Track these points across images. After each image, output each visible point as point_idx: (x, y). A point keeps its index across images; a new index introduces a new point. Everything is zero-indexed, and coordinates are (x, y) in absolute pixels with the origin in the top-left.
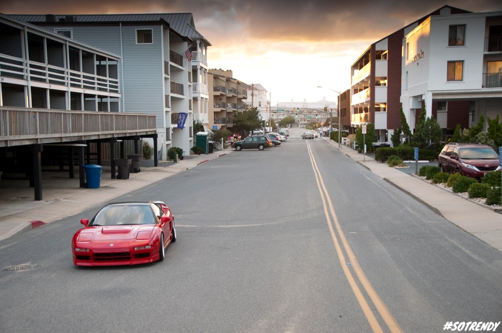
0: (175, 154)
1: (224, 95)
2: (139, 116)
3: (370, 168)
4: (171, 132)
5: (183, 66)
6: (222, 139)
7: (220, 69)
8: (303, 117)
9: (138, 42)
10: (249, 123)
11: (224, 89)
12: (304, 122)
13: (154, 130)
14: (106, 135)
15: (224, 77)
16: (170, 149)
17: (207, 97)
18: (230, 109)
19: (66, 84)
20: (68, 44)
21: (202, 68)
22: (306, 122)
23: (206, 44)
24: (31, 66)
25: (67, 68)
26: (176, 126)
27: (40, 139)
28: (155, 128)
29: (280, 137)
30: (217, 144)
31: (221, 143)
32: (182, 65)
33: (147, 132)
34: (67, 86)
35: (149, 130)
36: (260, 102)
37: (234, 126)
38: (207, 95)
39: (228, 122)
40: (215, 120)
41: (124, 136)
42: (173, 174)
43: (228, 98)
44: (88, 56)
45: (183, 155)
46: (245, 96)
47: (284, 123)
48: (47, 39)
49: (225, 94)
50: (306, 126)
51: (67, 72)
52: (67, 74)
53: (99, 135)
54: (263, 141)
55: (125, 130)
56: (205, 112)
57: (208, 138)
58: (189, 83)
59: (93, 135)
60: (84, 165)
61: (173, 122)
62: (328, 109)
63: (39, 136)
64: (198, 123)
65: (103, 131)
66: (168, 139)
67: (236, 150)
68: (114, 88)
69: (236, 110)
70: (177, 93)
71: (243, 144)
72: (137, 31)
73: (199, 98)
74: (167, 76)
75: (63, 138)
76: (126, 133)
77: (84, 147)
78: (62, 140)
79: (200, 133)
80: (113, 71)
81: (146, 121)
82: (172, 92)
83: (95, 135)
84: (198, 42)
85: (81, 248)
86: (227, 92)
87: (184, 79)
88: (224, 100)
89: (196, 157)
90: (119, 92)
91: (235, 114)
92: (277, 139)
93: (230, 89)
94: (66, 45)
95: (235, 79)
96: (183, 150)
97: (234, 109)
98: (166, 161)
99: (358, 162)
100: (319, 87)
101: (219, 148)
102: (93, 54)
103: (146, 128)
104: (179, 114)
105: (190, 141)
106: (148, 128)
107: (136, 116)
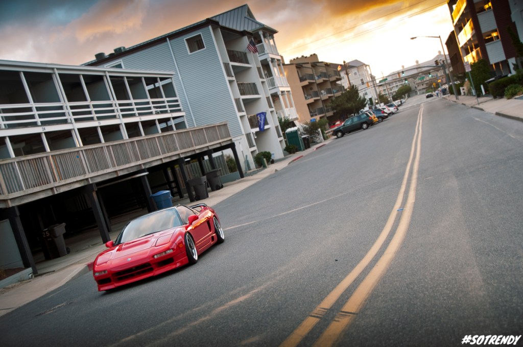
0: (263, 159)
1: (313, 83)
2: (205, 128)
3: (484, 109)
4: (253, 137)
5: (250, 63)
6: (319, 130)
7: (303, 56)
8: (420, 81)
9: (191, 52)
10: (349, 105)
11: (312, 77)
12: (421, 87)
13: (229, 139)
14: (170, 157)
15: (308, 63)
16: (257, 155)
17: (289, 89)
18: (324, 95)
19: (118, 117)
20: (108, 74)
21: (273, 60)
22: (425, 86)
23: (270, 32)
24: (72, 107)
25: (114, 100)
26: (257, 129)
27: (91, 178)
28: (230, 136)
29: (389, 110)
30: (315, 137)
31: (319, 134)
32: (247, 62)
33: (220, 143)
34: (119, 118)
35: (223, 141)
36: (362, 80)
37: (334, 113)
38: (288, 87)
39: (328, 111)
40: (310, 112)
41: (193, 153)
42: (258, 180)
43: (320, 85)
44: (135, 82)
45: (273, 157)
46: (338, 77)
47: (399, 95)
48: (84, 76)
49: (314, 81)
50: (426, 91)
51: (115, 104)
52: (116, 106)
53: (161, 159)
54: (364, 118)
55: (193, 146)
56: (291, 106)
57: (299, 133)
58: (261, 80)
59: (154, 160)
60: (151, 195)
61: (253, 126)
62: (439, 61)
63: (88, 176)
64: (285, 120)
65: (165, 153)
66: (251, 145)
67: (338, 138)
68: (175, 107)
69: (332, 95)
70: (250, 94)
71: (343, 128)
72: (187, 40)
73: (279, 93)
74: (231, 79)
75: (118, 172)
76: (194, 150)
77: (146, 175)
78: (117, 174)
79: (289, 130)
80: (169, 90)
81: (216, 132)
82: (242, 94)
83: (157, 160)
84: (261, 33)
85: (101, 271)
86: (316, 78)
87: (254, 77)
88: (315, 88)
89: (290, 157)
90: (182, 110)
91: (332, 100)
92: (384, 112)
93: (319, 74)
94: (106, 76)
95: (322, 62)
96: (271, 153)
97: (330, 95)
98: (256, 170)
99: (472, 107)
100: (413, 38)
101: (318, 141)
102: (140, 78)
103: (218, 139)
104: (257, 115)
105: (281, 141)
106: (221, 139)
107: (202, 129)
